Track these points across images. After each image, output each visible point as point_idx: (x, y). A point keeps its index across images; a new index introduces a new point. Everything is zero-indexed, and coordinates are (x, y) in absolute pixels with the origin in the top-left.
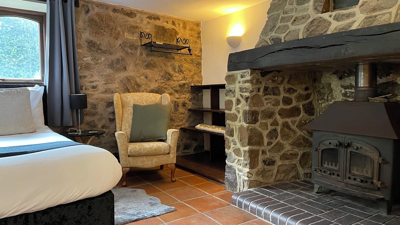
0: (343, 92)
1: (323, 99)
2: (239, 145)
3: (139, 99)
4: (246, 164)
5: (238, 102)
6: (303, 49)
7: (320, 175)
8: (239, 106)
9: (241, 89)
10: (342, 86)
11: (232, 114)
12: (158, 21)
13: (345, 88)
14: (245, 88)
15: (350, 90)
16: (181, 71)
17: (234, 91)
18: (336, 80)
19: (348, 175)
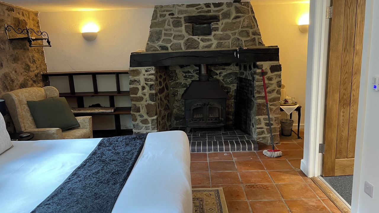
0: (184, 75)
1: (172, 79)
2: (146, 117)
3: (29, 95)
4: (154, 128)
5: (143, 88)
6: (194, 57)
7: (193, 122)
8: (144, 91)
9: (146, 80)
10: (183, 72)
11: (138, 97)
12: (13, 12)
13: (185, 73)
14: (150, 79)
15: (188, 74)
16: (34, 62)
17: (139, 80)
18: (179, 68)
19: (208, 119)
